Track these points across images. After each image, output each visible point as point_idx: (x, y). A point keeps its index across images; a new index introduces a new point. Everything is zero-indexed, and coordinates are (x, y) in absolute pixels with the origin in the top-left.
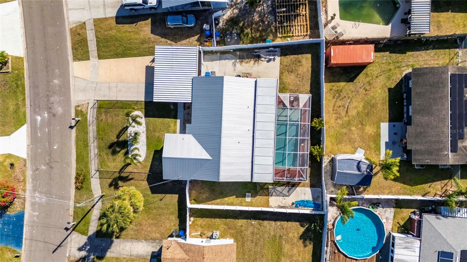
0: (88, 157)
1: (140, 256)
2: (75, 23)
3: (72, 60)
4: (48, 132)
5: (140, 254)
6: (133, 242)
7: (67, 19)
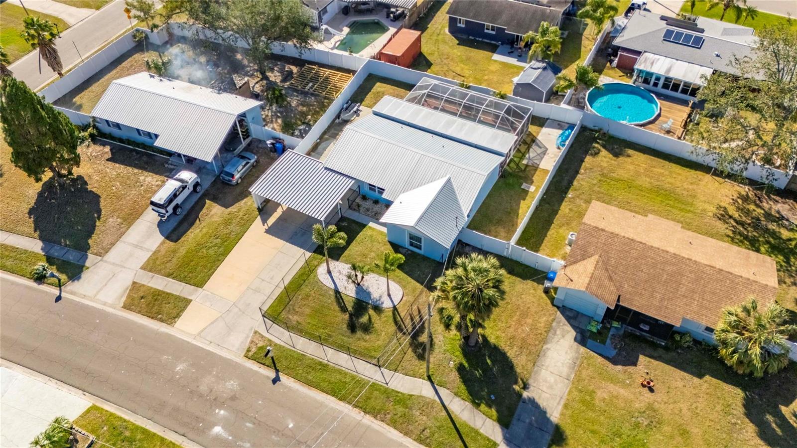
0: (346, 374)
1: (575, 363)
2: (122, 297)
3: (169, 327)
4: (254, 424)
5: (570, 362)
6: (543, 365)
7: (105, 307)
